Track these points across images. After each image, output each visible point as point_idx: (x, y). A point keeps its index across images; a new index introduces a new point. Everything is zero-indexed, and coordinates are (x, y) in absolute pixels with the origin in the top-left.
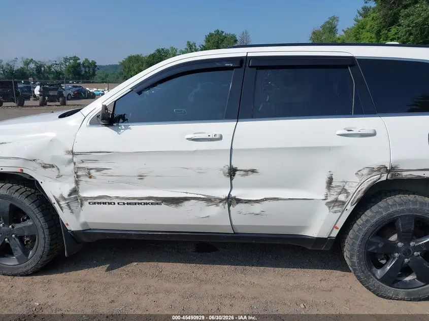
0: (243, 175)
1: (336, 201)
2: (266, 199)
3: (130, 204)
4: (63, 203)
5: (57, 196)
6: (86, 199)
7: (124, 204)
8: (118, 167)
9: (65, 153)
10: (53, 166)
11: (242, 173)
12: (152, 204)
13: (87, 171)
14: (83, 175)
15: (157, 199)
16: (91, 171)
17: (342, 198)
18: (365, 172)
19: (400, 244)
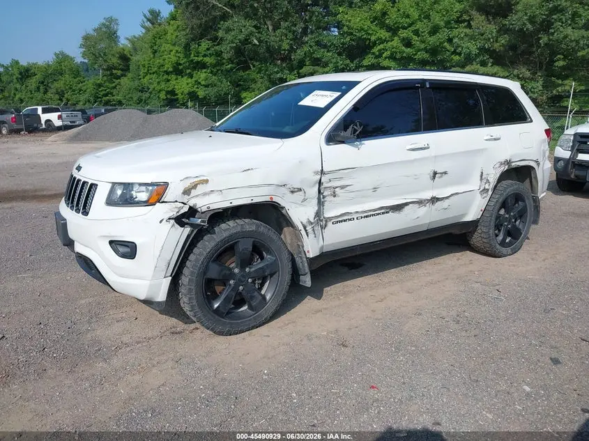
0: (440, 177)
1: (484, 189)
2: (452, 195)
3: (367, 217)
4: (309, 228)
5: (305, 221)
6: (330, 219)
7: (362, 217)
8: (360, 182)
9: (313, 174)
10: (300, 190)
11: (440, 175)
12: (383, 213)
13: (332, 190)
14: (328, 195)
15: (387, 207)
16: (337, 189)
17: (487, 187)
18: (497, 166)
19: (507, 216)
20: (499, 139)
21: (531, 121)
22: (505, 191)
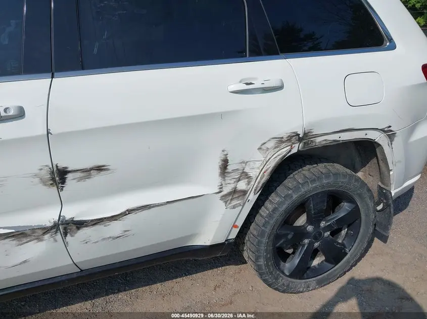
0: (80, 179)
1: (235, 191)
2: (129, 212)
17: (242, 185)
18: (271, 144)
19: (310, 228)
20: (280, 88)
21: (393, 47)
22: (296, 189)
